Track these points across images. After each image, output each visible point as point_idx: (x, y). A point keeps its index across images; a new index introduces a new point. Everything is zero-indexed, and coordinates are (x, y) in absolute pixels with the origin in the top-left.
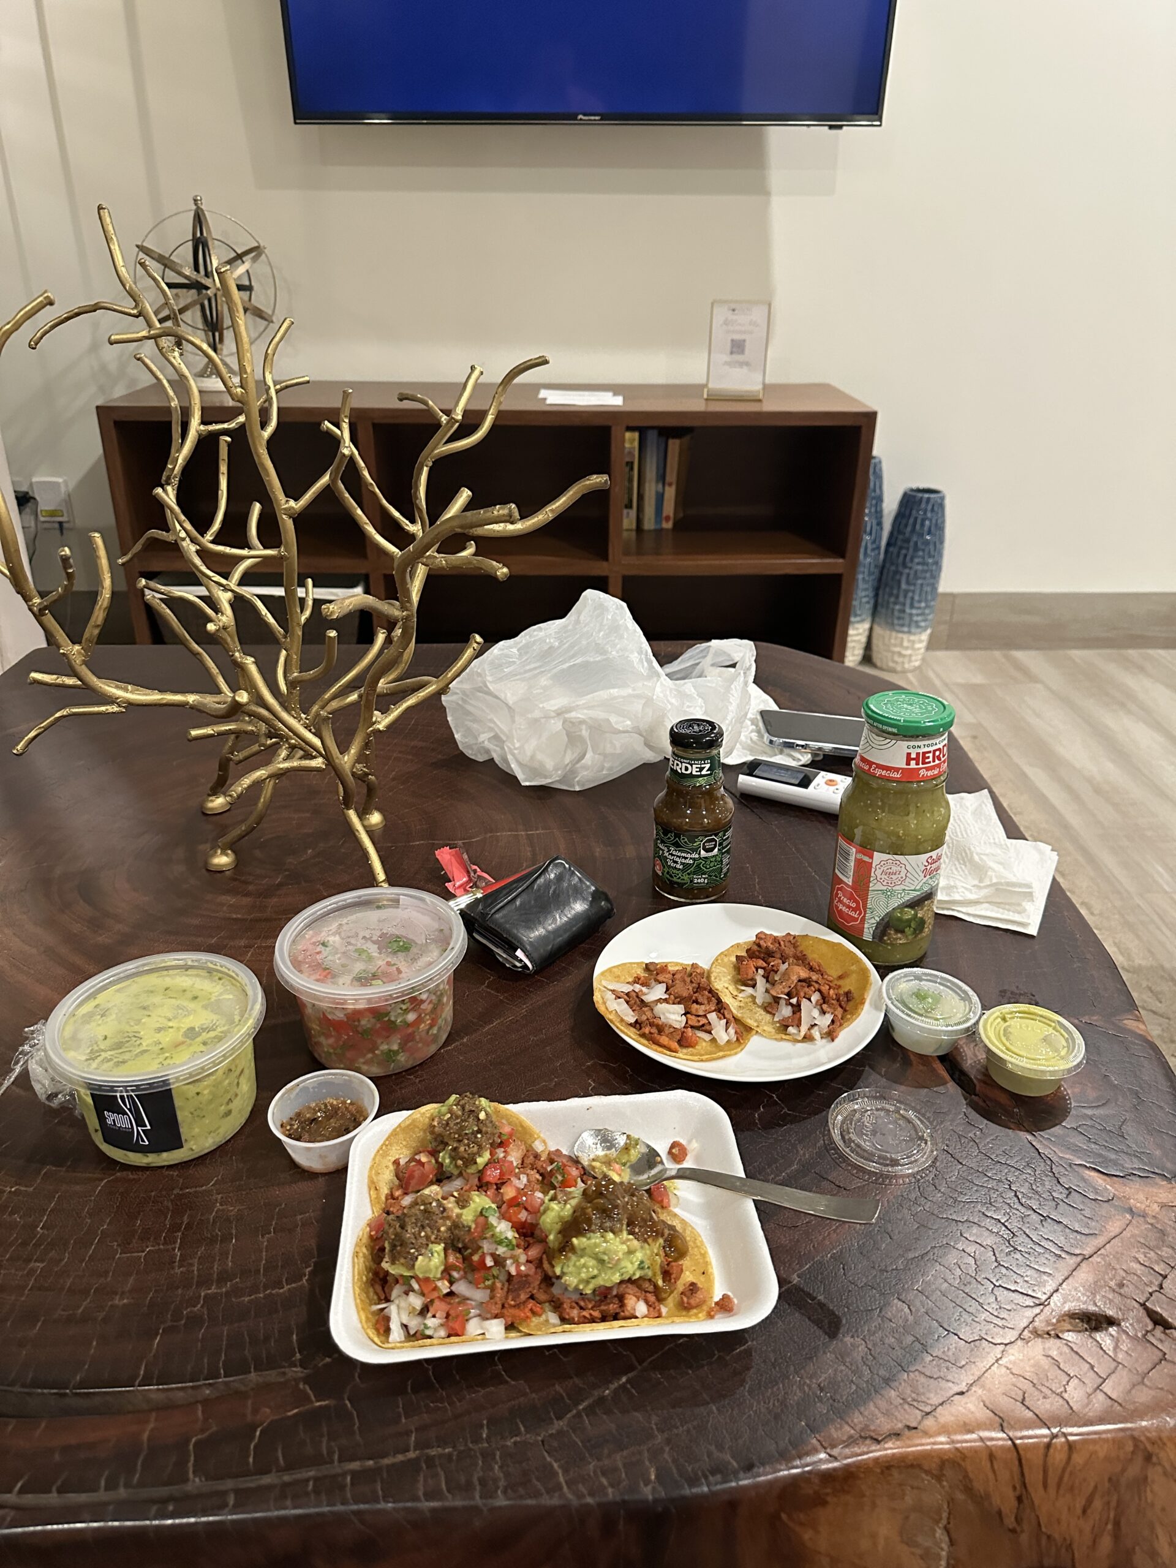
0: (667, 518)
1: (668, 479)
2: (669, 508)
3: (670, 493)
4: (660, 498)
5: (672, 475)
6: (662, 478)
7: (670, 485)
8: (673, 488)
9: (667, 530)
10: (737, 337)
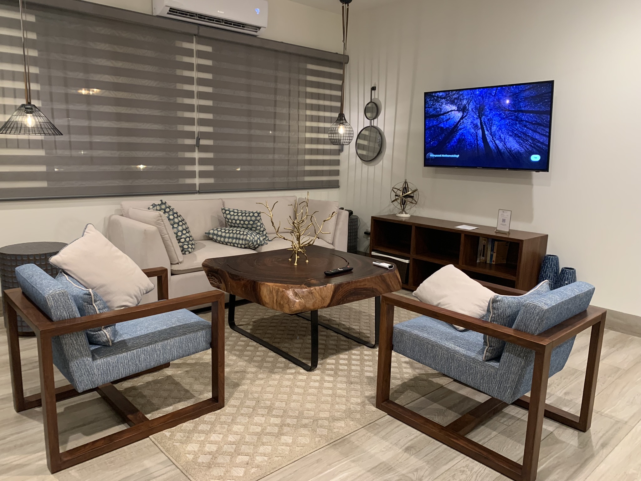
0: (494, 261)
1: (494, 251)
2: (494, 259)
3: (495, 255)
4: (492, 256)
5: (495, 250)
6: (492, 250)
7: (495, 253)
8: (495, 254)
9: (493, 264)
10: (504, 218)
